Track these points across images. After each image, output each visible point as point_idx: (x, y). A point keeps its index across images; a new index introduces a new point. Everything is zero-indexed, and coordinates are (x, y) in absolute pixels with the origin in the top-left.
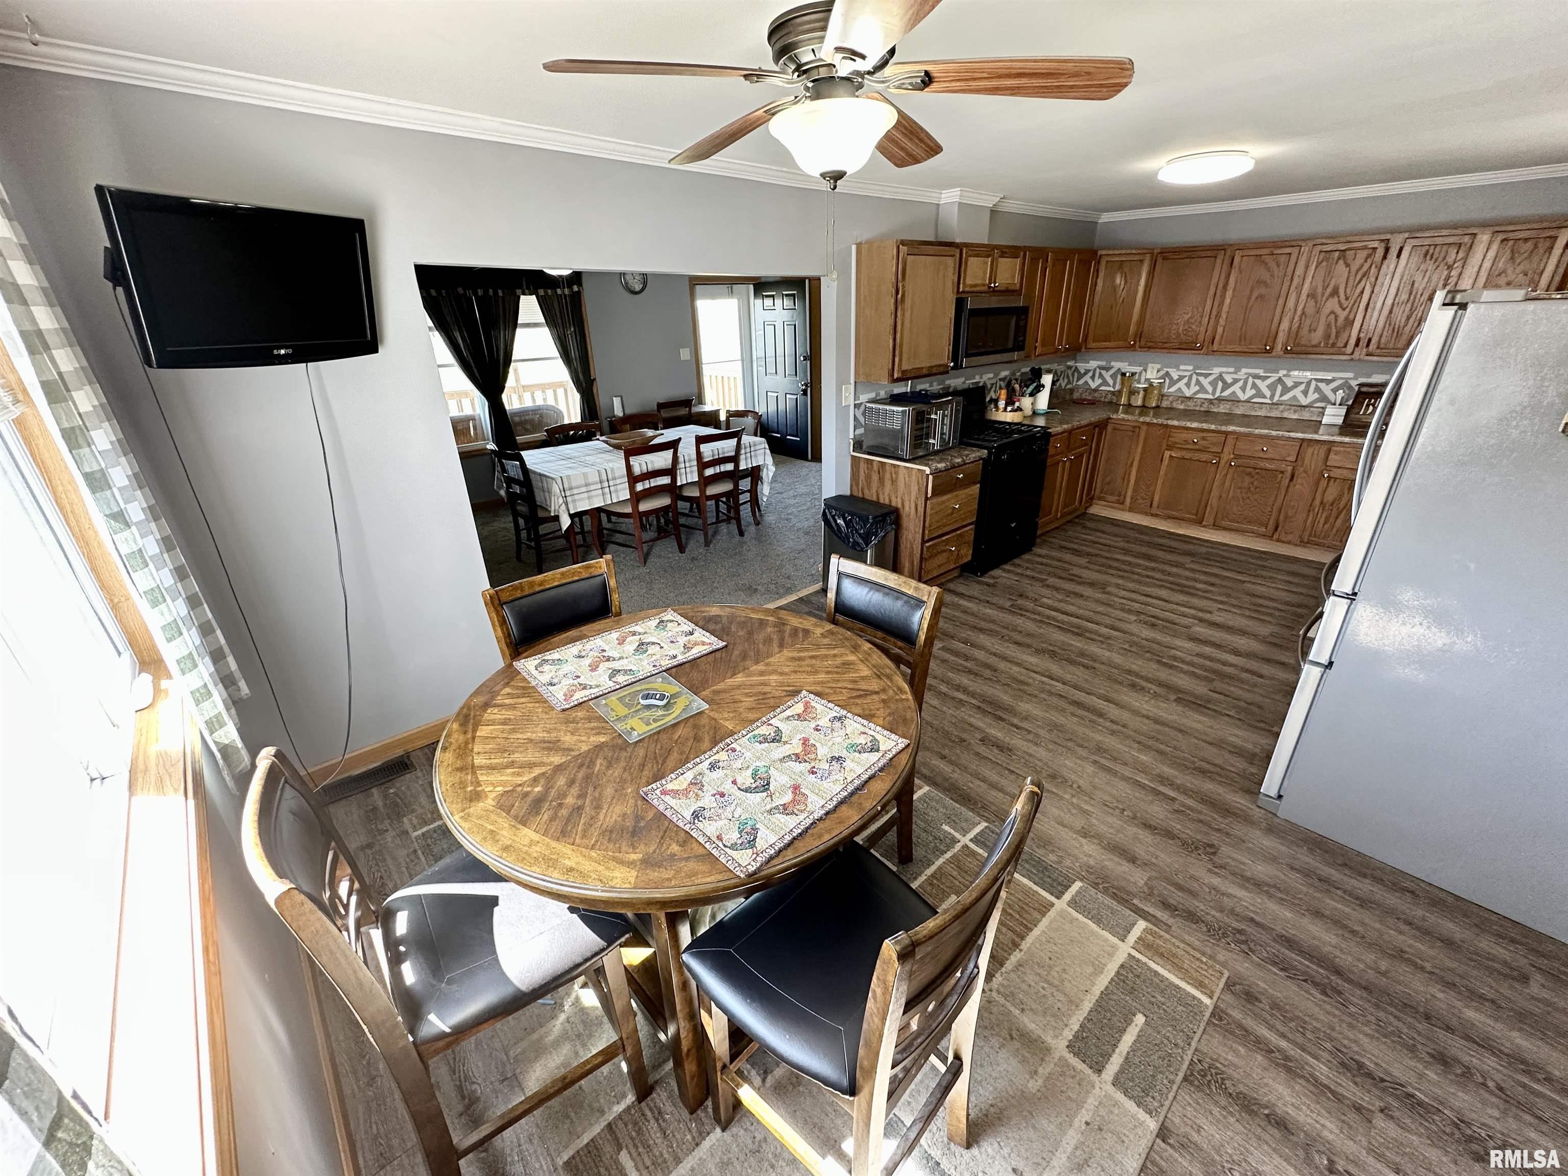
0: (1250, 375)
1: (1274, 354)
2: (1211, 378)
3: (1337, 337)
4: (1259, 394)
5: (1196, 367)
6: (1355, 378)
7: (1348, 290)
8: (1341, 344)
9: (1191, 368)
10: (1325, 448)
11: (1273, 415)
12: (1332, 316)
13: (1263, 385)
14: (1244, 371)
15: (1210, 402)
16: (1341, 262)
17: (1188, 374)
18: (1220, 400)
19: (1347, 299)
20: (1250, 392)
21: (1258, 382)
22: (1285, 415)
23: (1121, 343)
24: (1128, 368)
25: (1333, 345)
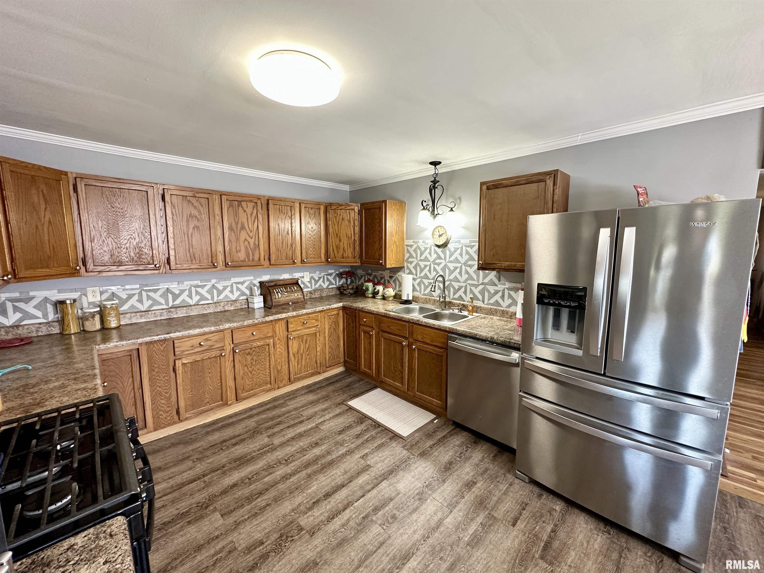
0: (191, 286)
1: (219, 268)
2: (160, 293)
3: (253, 255)
4: (203, 298)
5: (142, 285)
6: (255, 279)
7: (250, 226)
8: (256, 258)
9: (138, 286)
10: (283, 323)
11: (218, 310)
12: (246, 243)
13: (203, 291)
14: (186, 283)
15: (169, 310)
16: (240, 208)
17: (138, 291)
18: (176, 307)
19: (251, 232)
20: (196, 299)
21: (199, 290)
22: (227, 308)
23: (62, 269)
24: (67, 296)
25: (253, 260)
